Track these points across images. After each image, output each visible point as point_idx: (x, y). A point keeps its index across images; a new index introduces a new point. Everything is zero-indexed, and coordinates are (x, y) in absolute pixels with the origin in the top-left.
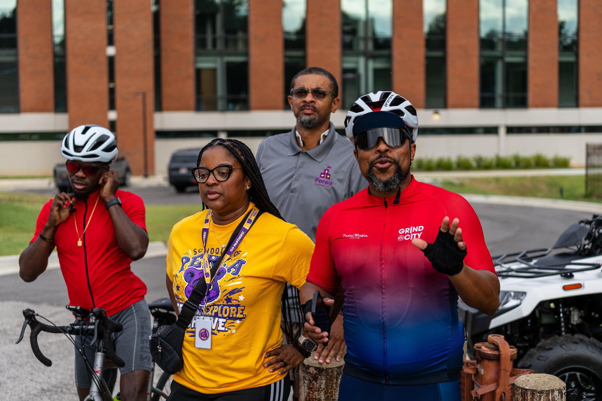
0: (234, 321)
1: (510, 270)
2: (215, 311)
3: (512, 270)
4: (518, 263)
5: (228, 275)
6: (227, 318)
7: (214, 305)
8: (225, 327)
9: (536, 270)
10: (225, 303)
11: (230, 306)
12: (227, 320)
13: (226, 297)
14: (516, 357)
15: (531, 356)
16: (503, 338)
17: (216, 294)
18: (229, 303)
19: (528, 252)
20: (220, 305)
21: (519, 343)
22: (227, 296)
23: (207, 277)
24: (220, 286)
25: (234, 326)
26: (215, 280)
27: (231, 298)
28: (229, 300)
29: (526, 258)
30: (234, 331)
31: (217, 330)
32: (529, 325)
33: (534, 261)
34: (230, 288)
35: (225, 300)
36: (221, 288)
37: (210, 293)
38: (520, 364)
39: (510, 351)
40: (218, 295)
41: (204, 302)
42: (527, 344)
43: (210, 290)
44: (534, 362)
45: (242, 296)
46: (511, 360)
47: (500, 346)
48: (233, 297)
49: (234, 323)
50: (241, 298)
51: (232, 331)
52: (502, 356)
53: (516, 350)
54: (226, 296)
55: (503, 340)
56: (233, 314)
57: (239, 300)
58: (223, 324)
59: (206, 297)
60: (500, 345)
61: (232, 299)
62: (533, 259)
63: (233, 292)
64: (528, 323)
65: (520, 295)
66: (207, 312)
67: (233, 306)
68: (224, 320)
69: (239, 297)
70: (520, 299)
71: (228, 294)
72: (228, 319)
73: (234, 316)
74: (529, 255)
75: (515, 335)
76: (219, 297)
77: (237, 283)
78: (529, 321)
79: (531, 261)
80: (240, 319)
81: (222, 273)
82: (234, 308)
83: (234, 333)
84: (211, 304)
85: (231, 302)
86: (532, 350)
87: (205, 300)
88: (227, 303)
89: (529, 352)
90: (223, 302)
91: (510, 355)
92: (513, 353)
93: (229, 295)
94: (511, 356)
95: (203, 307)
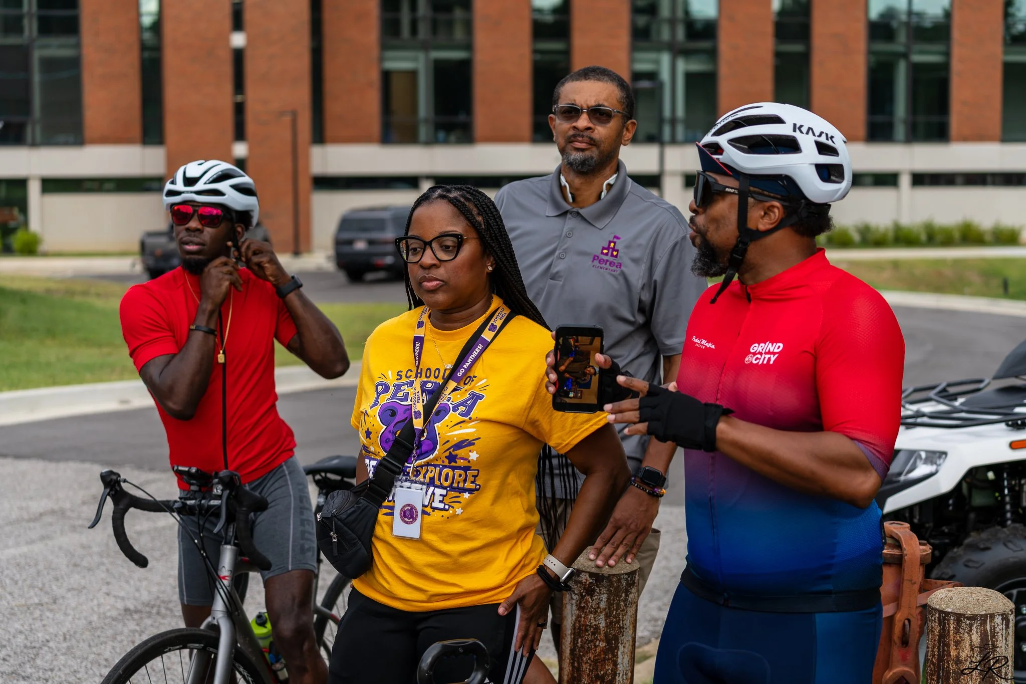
0: (460, 493)
1: (919, 414)
2: (429, 475)
3: (923, 415)
4: (933, 403)
5: (453, 417)
6: (448, 489)
7: (428, 464)
8: (444, 503)
9: (963, 415)
10: (446, 462)
11: (453, 468)
12: (447, 491)
13: (447, 454)
14: (929, 560)
15: (954, 560)
16: (908, 527)
17: (432, 447)
18: (453, 464)
19: (949, 385)
20: (438, 466)
21: (933, 539)
22: (450, 452)
23: (416, 418)
24: (439, 434)
25: (460, 502)
26: (432, 422)
27: (457, 455)
28: (452, 458)
29: (946, 395)
30: (459, 511)
31: (432, 508)
32: (951, 508)
33: (961, 400)
34: (455, 439)
35: (446, 457)
36: (440, 437)
37: (421, 445)
38: (935, 573)
39: (921, 550)
40: (434, 449)
41: (412, 459)
42: (947, 541)
43: (422, 439)
44: (960, 569)
45: (475, 452)
46: (921, 564)
47: (903, 541)
48: (461, 453)
49: (459, 497)
50: (473, 456)
51: (457, 510)
52: (906, 557)
53: (930, 549)
54: (448, 452)
55: (908, 530)
56: (459, 482)
57: (470, 459)
58: (441, 498)
59: (414, 452)
60: (902, 539)
61: (458, 457)
62: (959, 396)
63: (460, 445)
64: (949, 505)
65: (936, 456)
66: (417, 476)
67: (459, 468)
68: (444, 492)
69: (470, 454)
70: (936, 463)
71: (452, 449)
72: (449, 491)
73: (461, 485)
74: (952, 390)
75: (927, 525)
76: (436, 452)
77: (468, 431)
78: (951, 502)
79: (956, 399)
80: (470, 491)
81: (443, 412)
82: (461, 472)
83: (458, 514)
84: (423, 463)
85: (456, 462)
86: (955, 550)
87: (414, 457)
88: (450, 463)
89: (950, 554)
90: (443, 462)
91: (919, 556)
92: (925, 553)
93: (453, 451)
94: (921, 558)
95: (410, 467)
